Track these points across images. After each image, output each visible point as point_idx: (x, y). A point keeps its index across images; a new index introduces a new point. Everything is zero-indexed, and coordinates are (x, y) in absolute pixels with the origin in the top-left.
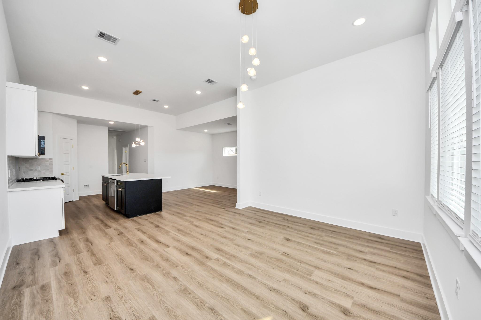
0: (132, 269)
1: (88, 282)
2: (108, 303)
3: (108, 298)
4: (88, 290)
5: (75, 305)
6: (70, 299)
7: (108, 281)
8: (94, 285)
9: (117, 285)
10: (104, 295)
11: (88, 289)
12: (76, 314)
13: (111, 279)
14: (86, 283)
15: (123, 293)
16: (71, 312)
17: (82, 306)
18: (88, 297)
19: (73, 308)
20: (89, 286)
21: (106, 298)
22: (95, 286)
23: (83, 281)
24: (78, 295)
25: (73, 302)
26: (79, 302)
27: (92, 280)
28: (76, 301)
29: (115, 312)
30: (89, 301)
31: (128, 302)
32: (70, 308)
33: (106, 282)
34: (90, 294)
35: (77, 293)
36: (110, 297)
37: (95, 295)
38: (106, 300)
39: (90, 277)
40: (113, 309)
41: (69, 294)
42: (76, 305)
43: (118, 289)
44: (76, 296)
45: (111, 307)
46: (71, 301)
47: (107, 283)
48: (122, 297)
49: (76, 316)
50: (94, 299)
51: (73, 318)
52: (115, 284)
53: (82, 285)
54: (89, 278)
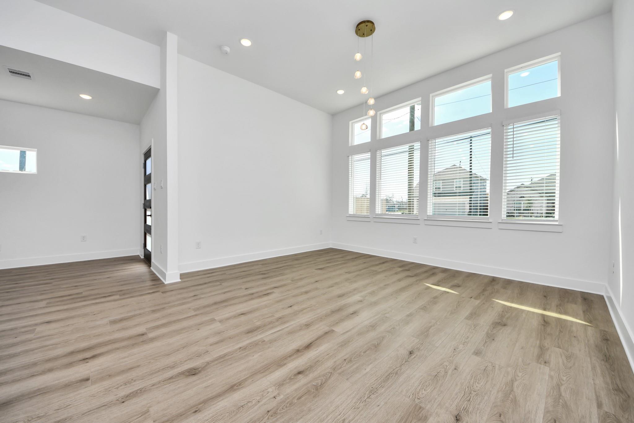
0: (411, 353)
1: (474, 393)
2: (481, 350)
3: (477, 353)
4: (487, 382)
5: (517, 378)
6: (518, 391)
7: (453, 367)
8: (473, 379)
9: (453, 355)
10: (477, 359)
11: (485, 382)
12: (521, 368)
13: (447, 366)
14: (477, 395)
15: (459, 345)
16: (525, 375)
17: (509, 369)
18: (495, 373)
19: (521, 377)
20: (479, 385)
21: (478, 355)
22: (473, 377)
23: (479, 404)
24: (504, 387)
25: (516, 384)
26: (510, 378)
27: (466, 390)
28: (512, 381)
29: (486, 340)
30: (497, 367)
31: (467, 336)
32: (524, 380)
33: (455, 369)
34: (489, 373)
35: (504, 391)
36: (474, 352)
37: (485, 368)
38: (481, 353)
39: (462, 400)
40: (484, 342)
41: (515, 401)
42: (515, 377)
43: (457, 350)
44: (507, 388)
45: (484, 345)
46: (518, 387)
47: (456, 367)
48: (464, 343)
49: (522, 367)
50: (490, 364)
51: (526, 367)
52: (452, 357)
53: (486, 398)
54: (466, 399)
